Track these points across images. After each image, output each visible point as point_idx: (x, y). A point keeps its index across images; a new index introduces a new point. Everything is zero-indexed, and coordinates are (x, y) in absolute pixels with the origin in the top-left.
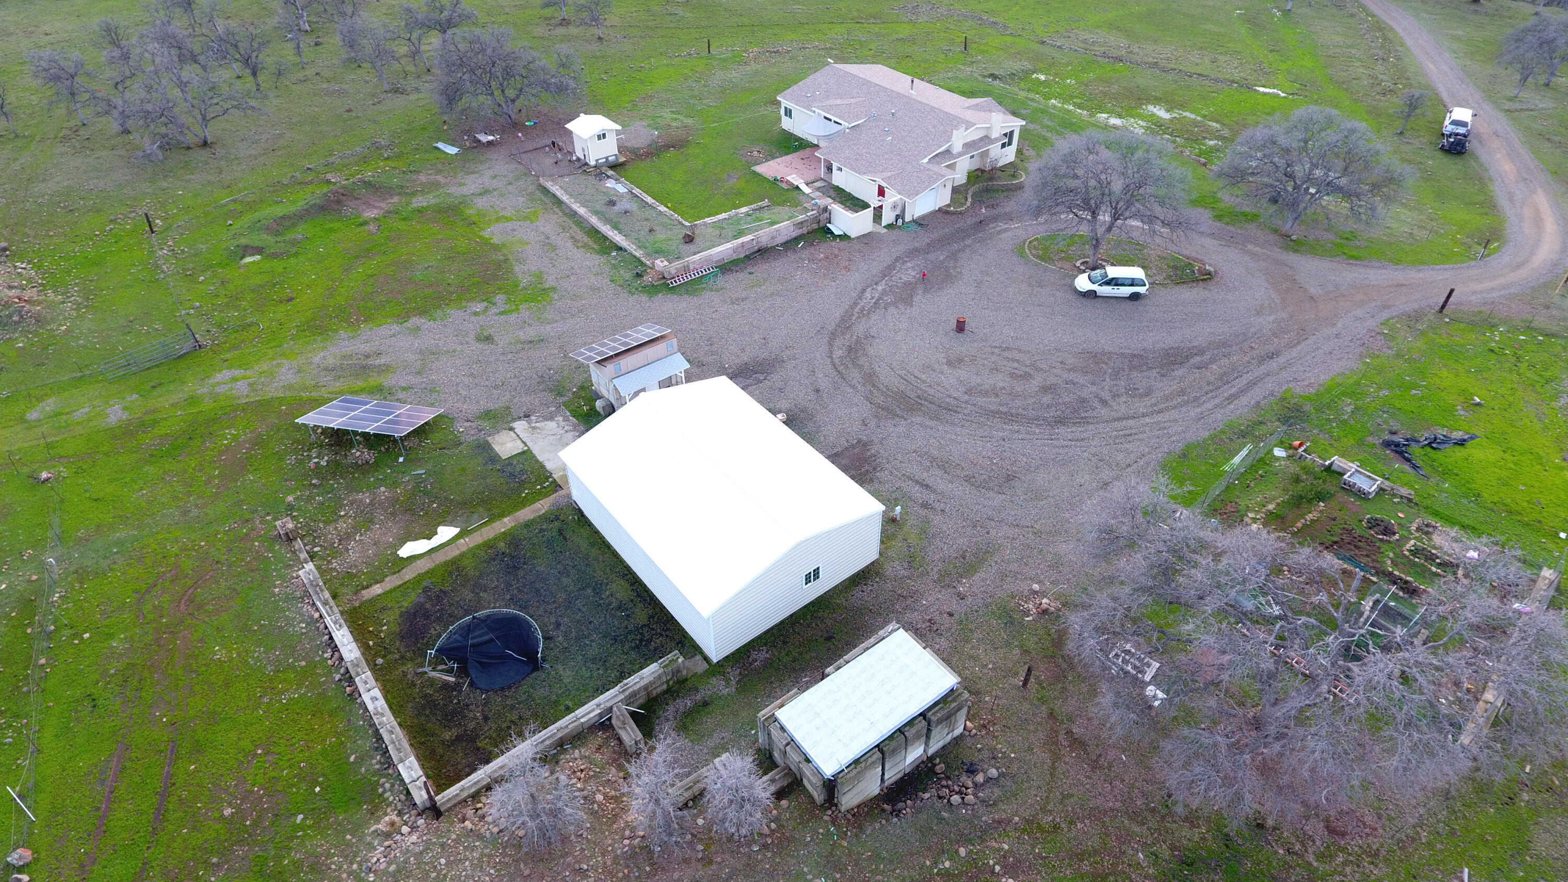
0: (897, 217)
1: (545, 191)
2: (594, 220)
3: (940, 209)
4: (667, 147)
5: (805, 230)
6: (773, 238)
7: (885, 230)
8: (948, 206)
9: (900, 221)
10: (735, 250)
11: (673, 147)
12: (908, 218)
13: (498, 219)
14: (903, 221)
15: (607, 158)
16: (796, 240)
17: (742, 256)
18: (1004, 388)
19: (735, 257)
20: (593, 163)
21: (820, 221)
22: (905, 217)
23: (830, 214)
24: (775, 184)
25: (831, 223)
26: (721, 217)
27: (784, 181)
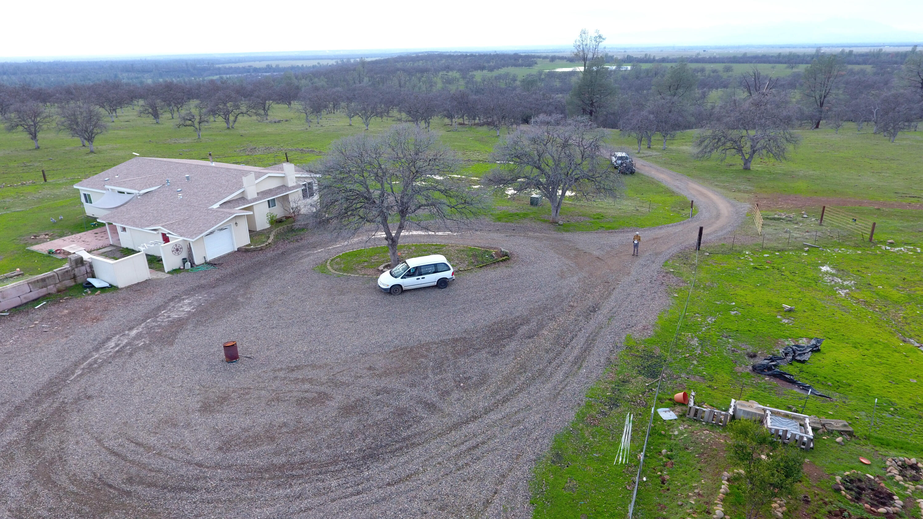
0: (184, 261)
3: (239, 250)
5: (52, 289)
7: (168, 275)
8: (249, 245)
9: (188, 265)
12: (198, 260)
14: (193, 264)
16: (37, 300)
21: (75, 277)
22: (193, 259)
23: (91, 267)
24: (49, 256)
25: (95, 277)
27: (58, 252)
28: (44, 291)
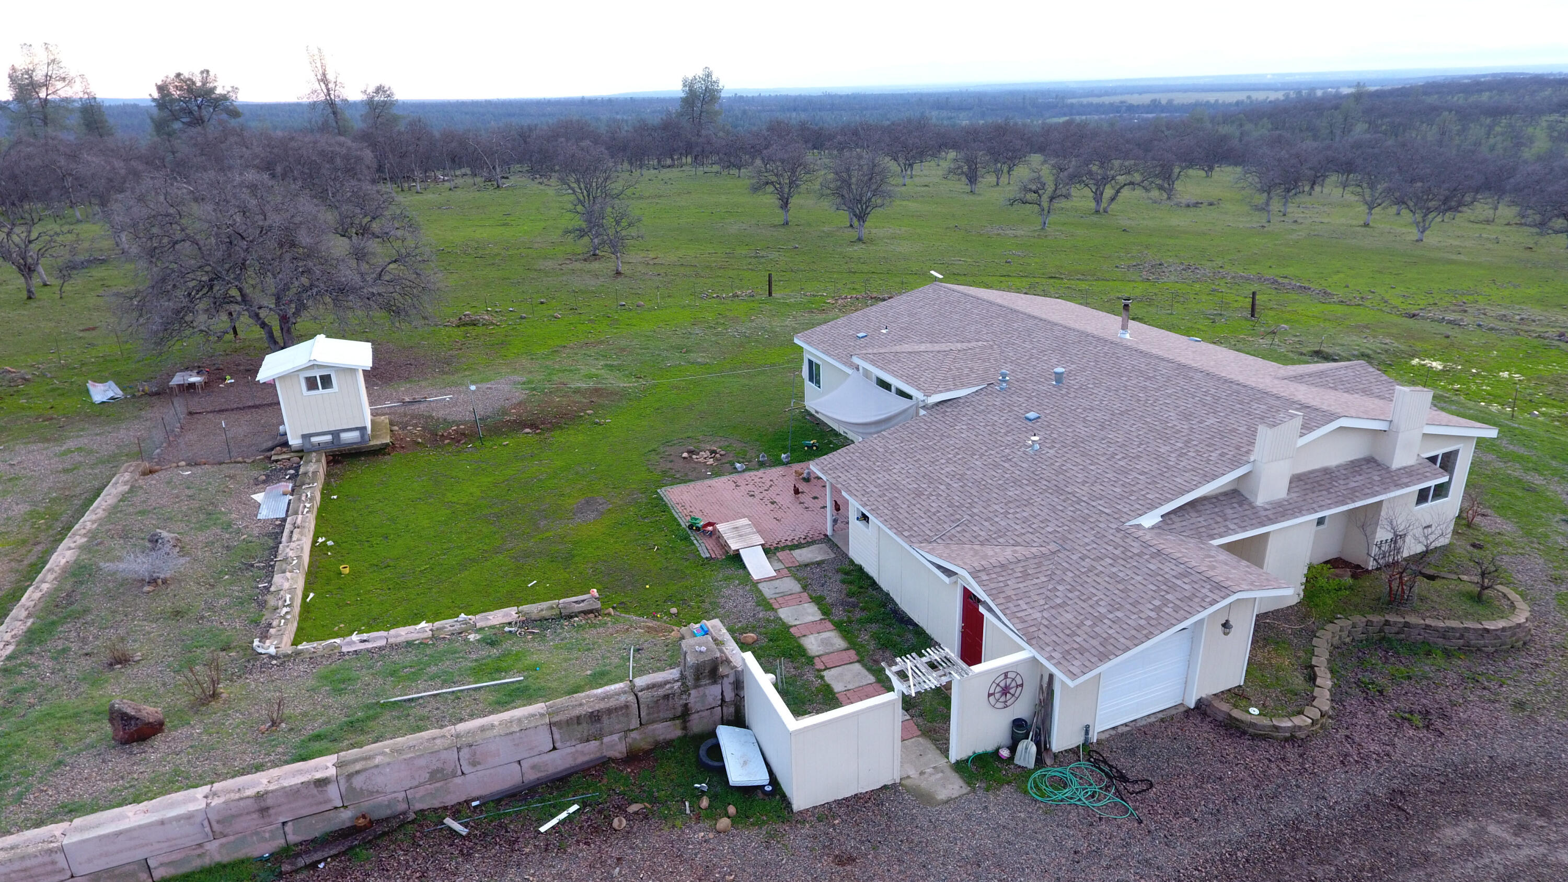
1: (94, 493)
3: (1202, 709)
4: (519, 425)
6: (437, 775)
7: (953, 787)
8: (1236, 695)
9: (1027, 751)
11: (533, 426)
12: (1063, 739)
15: (336, 434)
17: (265, 849)
19: (216, 852)
20: (294, 441)
21: (685, 713)
22: (1048, 733)
23: (738, 685)
24: (686, 538)
25: (739, 720)
26: (403, 633)
27: (708, 531)
28: (589, 751)
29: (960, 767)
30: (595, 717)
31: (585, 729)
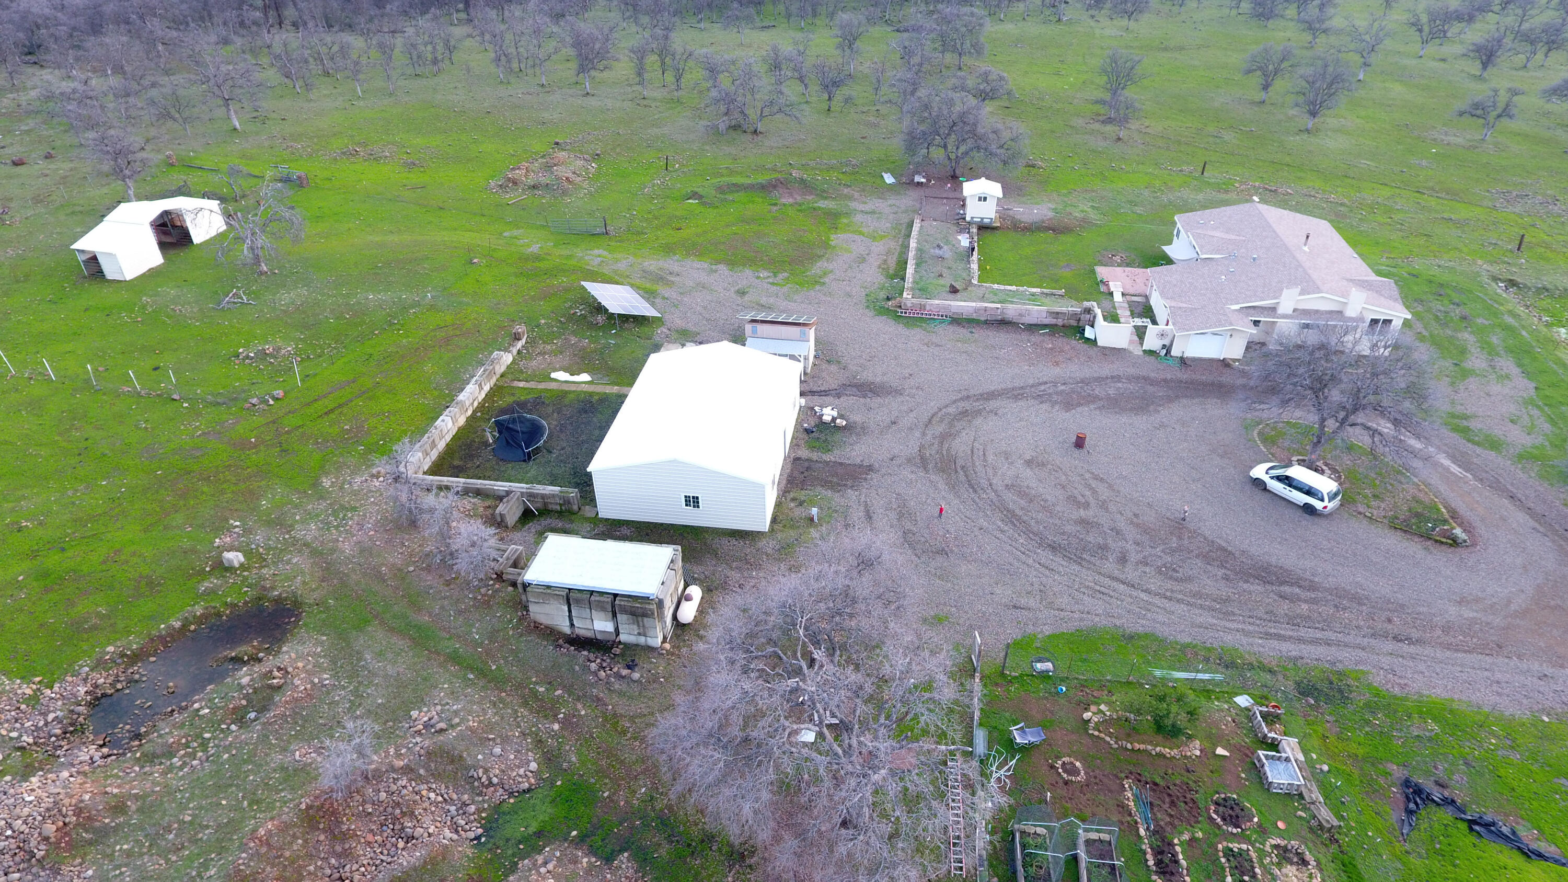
0: (1163, 347)
1: (911, 225)
2: (911, 254)
3: (1224, 360)
4: (1048, 228)
5: (1060, 322)
6: (1020, 315)
7: (1141, 353)
8: (1235, 360)
9: (1164, 352)
10: (977, 310)
11: (1054, 230)
12: (1175, 352)
13: (855, 232)
14: (1168, 352)
15: (982, 219)
16: (1045, 326)
17: (983, 319)
18: (1046, 501)
19: (974, 316)
20: (968, 219)
21: (1079, 320)
22: (1171, 349)
23: (1095, 317)
24: (1098, 284)
25: (1092, 326)
26: (1009, 288)
27: (1106, 284)
28: (1054, 321)
29: (1145, 351)
30: (1058, 313)
31: (1054, 315)
